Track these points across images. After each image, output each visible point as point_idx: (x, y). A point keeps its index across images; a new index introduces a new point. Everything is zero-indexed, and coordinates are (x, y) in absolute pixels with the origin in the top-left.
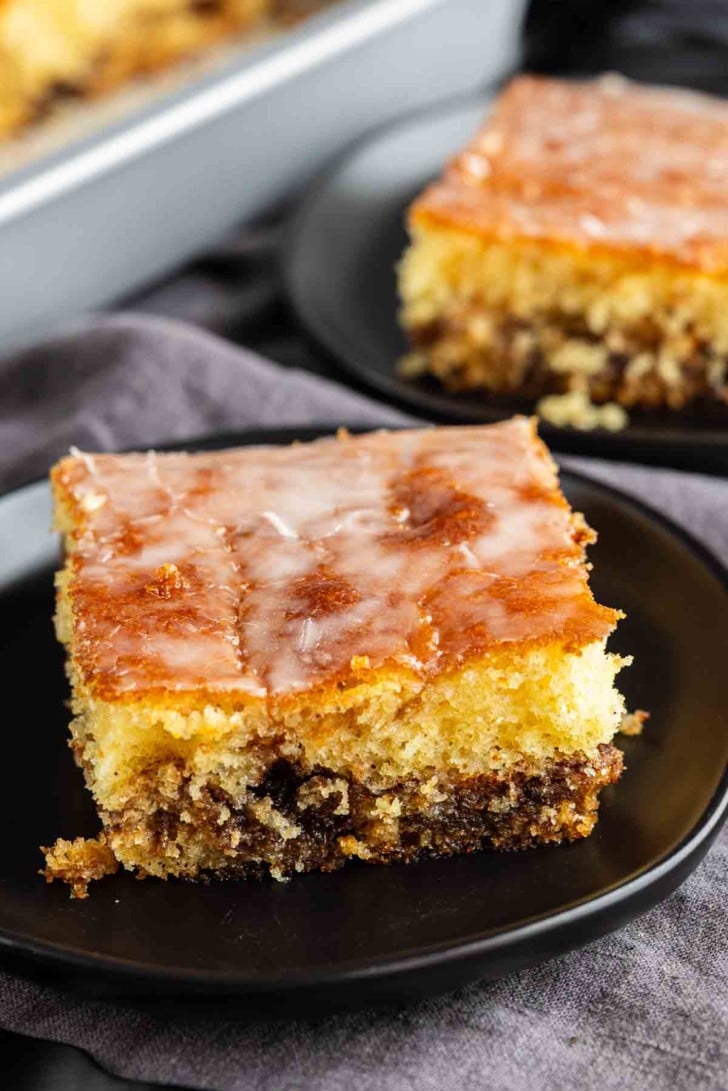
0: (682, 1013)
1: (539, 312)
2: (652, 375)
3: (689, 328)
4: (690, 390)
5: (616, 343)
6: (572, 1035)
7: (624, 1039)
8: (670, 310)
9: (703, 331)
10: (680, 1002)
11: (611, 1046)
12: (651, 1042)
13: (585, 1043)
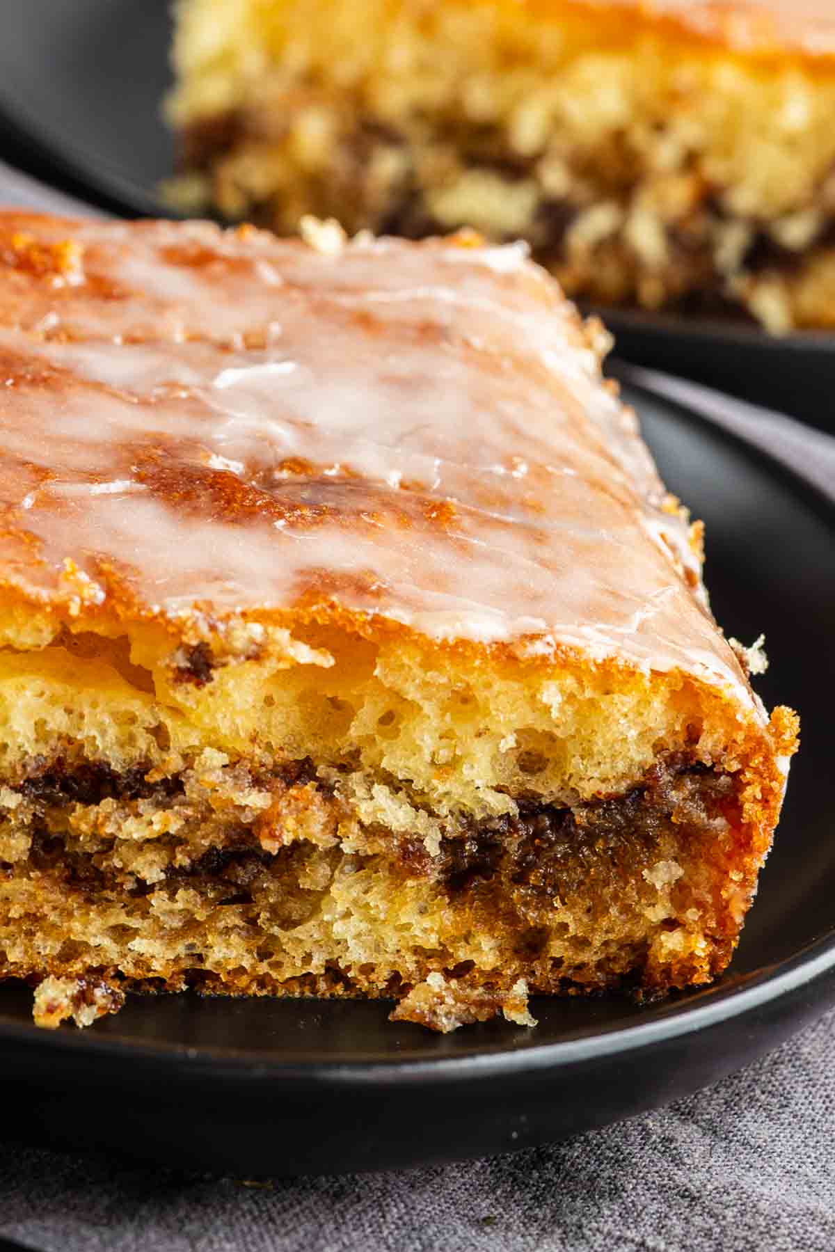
0: (685, 1194)
1: (420, 113)
2: (614, 244)
3: (691, 161)
4: (680, 277)
5: (555, 179)
6: (485, 1214)
7: (580, 1227)
8: (659, 127)
9: (714, 169)
10: (681, 1177)
11: (556, 1236)
12: (629, 1234)
13: (508, 1228)
